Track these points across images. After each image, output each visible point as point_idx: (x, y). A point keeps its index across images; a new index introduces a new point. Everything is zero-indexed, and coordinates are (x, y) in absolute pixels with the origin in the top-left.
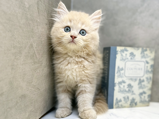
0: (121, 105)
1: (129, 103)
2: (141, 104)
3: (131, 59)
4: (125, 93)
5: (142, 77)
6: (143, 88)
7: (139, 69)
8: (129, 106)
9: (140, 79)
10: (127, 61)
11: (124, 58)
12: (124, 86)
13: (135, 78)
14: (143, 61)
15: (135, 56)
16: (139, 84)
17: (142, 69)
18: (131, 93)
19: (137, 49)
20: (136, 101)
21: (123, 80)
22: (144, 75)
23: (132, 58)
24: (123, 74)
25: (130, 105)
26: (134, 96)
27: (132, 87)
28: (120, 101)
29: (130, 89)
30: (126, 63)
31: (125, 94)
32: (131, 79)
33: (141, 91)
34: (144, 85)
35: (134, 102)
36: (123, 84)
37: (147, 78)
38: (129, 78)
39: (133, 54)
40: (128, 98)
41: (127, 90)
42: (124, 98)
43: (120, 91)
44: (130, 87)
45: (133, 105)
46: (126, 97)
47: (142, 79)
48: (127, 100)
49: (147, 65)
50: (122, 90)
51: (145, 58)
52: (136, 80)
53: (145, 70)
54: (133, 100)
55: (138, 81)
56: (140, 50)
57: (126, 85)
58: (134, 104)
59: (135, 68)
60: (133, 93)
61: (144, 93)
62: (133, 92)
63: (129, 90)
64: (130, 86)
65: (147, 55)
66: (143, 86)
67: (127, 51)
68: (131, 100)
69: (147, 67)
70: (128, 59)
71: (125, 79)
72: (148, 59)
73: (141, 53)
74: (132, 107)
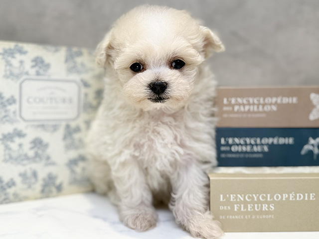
0: (16, 195)
1: (38, 187)
3: (38, 74)
4: (25, 162)
5: (74, 120)
6: (77, 148)
7: (64, 101)
8: (39, 195)
9: (68, 127)
10: (26, 79)
11: (16, 71)
12: (20, 145)
14: (74, 81)
15: (48, 66)
16: (65, 138)
17: (71, 101)
18: (44, 162)
19: (53, 48)
20: (58, 182)
21: (15, 130)
22: (78, 115)
23: (41, 71)
25: (43, 191)
26: (52, 170)
27: (47, 145)
29: (40, 152)
30: (24, 85)
31: (24, 165)
32: (43, 127)
33: (73, 154)
35: (54, 184)
36: (18, 140)
38: (36, 123)
39: (42, 62)
40: (35, 174)
41: (31, 153)
42: (23, 176)
44: (39, 148)
45: (51, 191)
46: (29, 174)
47: (73, 125)
48: (33, 180)
49: (84, 90)
50: (14, 155)
51: (79, 72)
52: (55, 128)
54: (51, 179)
55: (61, 132)
56: (63, 52)
57: (26, 142)
58: (54, 190)
59: (51, 99)
61: (83, 159)
62: (48, 158)
63: (37, 155)
64: (38, 143)
65: (83, 65)
66: (77, 142)
67: (22, 52)
68: (44, 180)
70: (27, 73)
71: (21, 126)
72: (87, 77)
73: (66, 61)
74: (47, 197)
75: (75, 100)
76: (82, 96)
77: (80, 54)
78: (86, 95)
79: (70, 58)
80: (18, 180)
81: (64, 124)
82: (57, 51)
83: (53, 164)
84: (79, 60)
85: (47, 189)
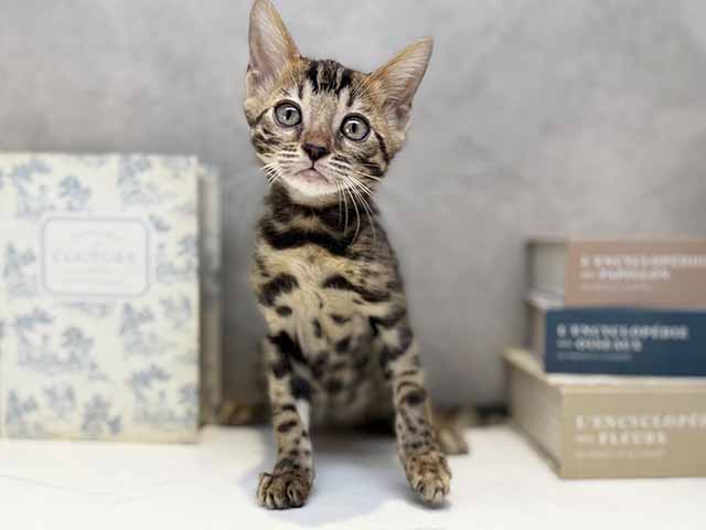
1: (77, 417)
2: (144, 429)
4: (53, 369)
8: (79, 433)
9: (128, 308)
10: (52, 219)
12: (45, 338)
13: (100, 301)
15: (87, 192)
16: (123, 331)
17: (131, 258)
18: (86, 372)
19: (94, 159)
21: (36, 310)
22: (148, 287)
23: (76, 204)
26: (101, 388)
27: (90, 342)
28: (31, 405)
29: (78, 353)
30: (49, 229)
31: (52, 374)
35: (105, 415)
36: (40, 328)
37: (167, 304)
38: (71, 299)
39: (77, 185)
40: (70, 394)
41: (63, 354)
42: (51, 393)
43: (29, 361)
44: (76, 346)
45: (99, 429)
46: (61, 392)
47: (138, 305)
48: (67, 404)
49: (156, 237)
50: (36, 354)
52: (104, 310)
54: (99, 405)
55: (117, 317)
56: (114, 162)
57: (56, 332)
58: (106, 428)
60: (94, 370)
62: (94, 366)
63: (73, 358)
64: (74, 336)
65: (151, 186)
66: (146, 340)
67: (43, 170)
68: (87, 406)
69: (161, 246)
70: (52, 208)
71: (45, 303)
72: (163, 211)
73: (120, 181)
74: (94, 438)
75: (140, 256)
77: (148, 165)
79: (128, 173)
80: (42, 400)
81: (120, 302)
83: (104, 378)
84: (144, 177)
85: (92, 424)
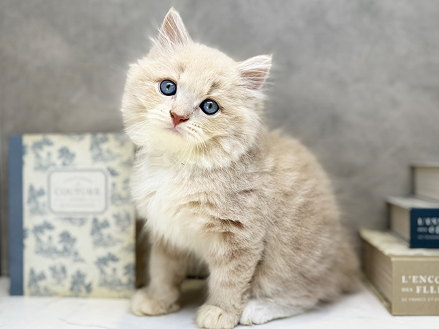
0: (46, 289)
1: (67, 283)
2: (105, 290)
5: (102, 213)
6: (106, 245)
7: (90, 192)
8: (68, 293)
9: (95, 221)
10: (54, 171)
11: (44, 163)
12: (50, 238)
13: (79, 216)
14: (101, 171)
15: (73, 155)
16: (93, 233)
17: (97, 192)
18: (72, 257)
19: (76, 137)
20: (87, 281)
21: (45, 222)
22: (106, 208)
24: (44, 205)
25: (72, 289)
26: (82, 267)
27: (74, 240)
28: (42, 277)
29: (68, 246)
30: (52, 177)
31: (53, 259)
32: (70, 220)
33: (102, 252)
34: (109, 237)
35: (82, 282)
36: (47, 232)
37: (117, 217)
38: (63, 216)
39: (68, 152)
40: (64, 270)
41: (60, 247)
42: (53, 269)
43: (42, 251)
45: (79, 291)
46: (59, 268)
47: (101, 219)
48: (62, 275)
49: (111, 180)
50: (45, 247)
51: (105, 160)
52: (82, 222)
53: (110, 194)
54: (80, 276)
55: (88, 226)
56: (88, 139)
57: (55, 234)
58: (83, 290)
59: (78, 190)
60: (77, 258)
61: (113, 258)
62: (76, 254)
63: (66, 250)
65: (109, 151)
66: (106, 239)
68: (73, 277)
70: (54, 165)
72: (114, 165)
73: (92, 148)
74: (77, 296)
75: (102, 191)
76: (110, 187)
77: (105, 140)
78: (114, 185)
79: (95, 145)
80: (48, 274)
81: (90, 218)
82: (81, 139)
83: (82, 260)
84: (104, 146)
85: (76, 287)
